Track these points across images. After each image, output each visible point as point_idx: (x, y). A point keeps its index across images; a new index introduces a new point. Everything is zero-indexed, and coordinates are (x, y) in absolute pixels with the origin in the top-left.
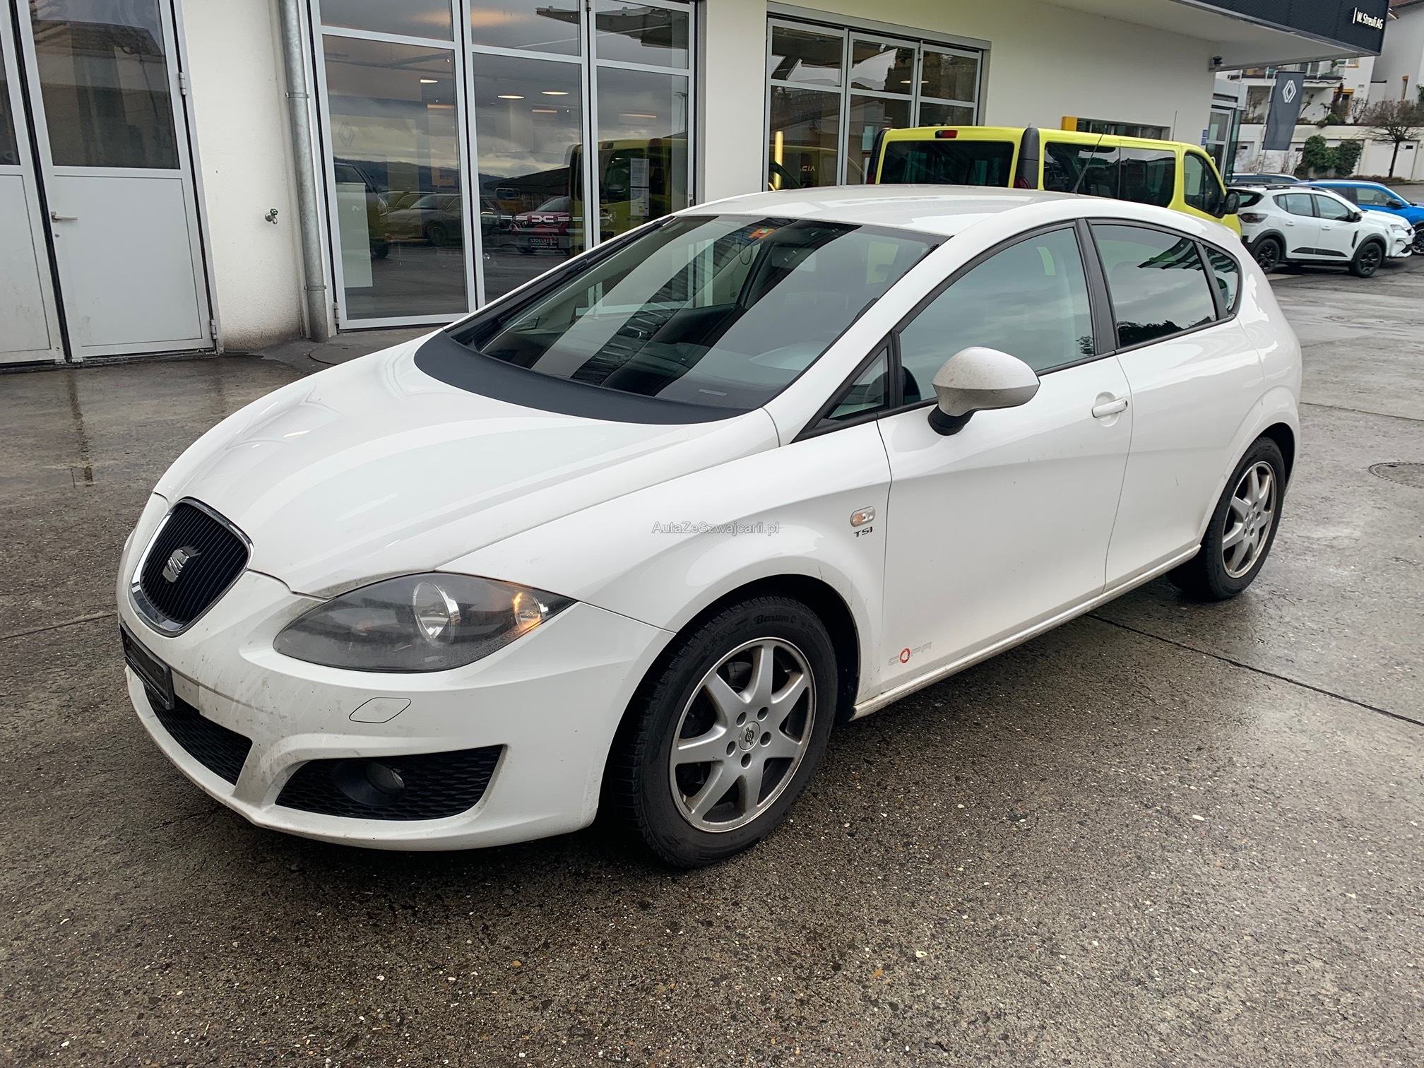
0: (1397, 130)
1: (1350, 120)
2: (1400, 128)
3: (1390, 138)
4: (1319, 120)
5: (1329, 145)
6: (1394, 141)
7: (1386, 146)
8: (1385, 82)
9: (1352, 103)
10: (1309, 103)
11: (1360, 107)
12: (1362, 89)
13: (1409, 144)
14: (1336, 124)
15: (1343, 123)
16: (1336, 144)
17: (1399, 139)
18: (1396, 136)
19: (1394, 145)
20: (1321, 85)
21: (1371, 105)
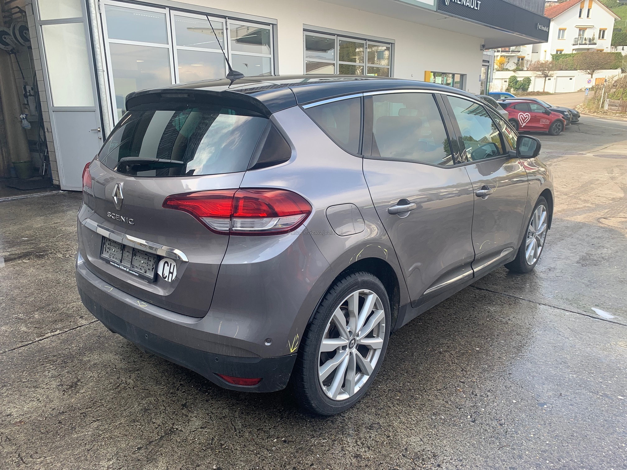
0: (545, 72)
1: (525, 69)
2: (546, 72)
3: (543, 76)
4: (513, 69)
5: (518, 79)
6: (544, 77)
7: (541, 79)
8: (537, 53)
9: (525, 62)
10: (508, 62)
11: (529, 63)
12: (528, 56)
13: (549, 78)
14: (520, 70)
15: (522, 70)
16: (522, 79)
17: (546, 76)
18: (545, 74)
19: (544, 78)
20: (512, 55)
21: (533, 62)
